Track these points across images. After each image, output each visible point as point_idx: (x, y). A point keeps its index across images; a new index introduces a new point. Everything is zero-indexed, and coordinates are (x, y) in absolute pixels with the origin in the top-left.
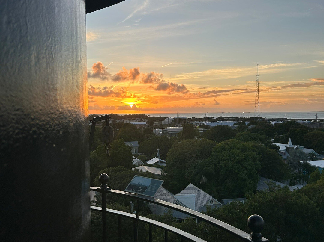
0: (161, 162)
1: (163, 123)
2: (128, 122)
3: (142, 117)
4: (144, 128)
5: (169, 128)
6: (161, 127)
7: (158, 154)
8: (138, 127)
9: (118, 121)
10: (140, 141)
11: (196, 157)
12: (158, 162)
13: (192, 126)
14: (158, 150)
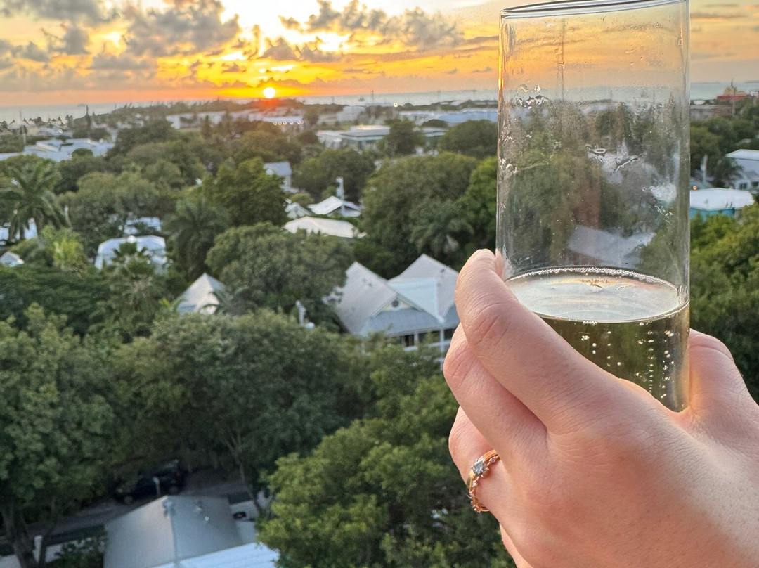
0: (347, 208)
1: (340, 116)
2: (259, 117)
3: (290, 105)
4: (298, 130)
5: (355, 130)
6: (337, 126)
7: (340, 191)
8: (284, 130)
9: (235, 116)
10: (294, 161)
11: (432, 197)
12: (340, 208)
13: (409, 125)
14: (340, 180)
